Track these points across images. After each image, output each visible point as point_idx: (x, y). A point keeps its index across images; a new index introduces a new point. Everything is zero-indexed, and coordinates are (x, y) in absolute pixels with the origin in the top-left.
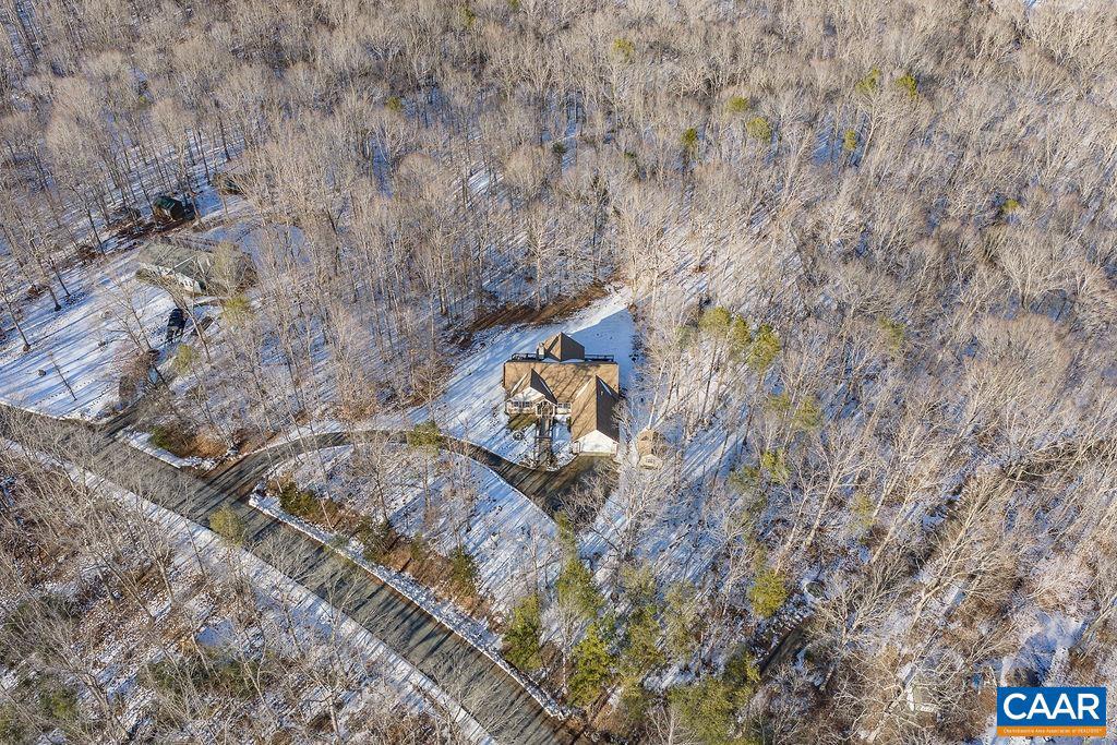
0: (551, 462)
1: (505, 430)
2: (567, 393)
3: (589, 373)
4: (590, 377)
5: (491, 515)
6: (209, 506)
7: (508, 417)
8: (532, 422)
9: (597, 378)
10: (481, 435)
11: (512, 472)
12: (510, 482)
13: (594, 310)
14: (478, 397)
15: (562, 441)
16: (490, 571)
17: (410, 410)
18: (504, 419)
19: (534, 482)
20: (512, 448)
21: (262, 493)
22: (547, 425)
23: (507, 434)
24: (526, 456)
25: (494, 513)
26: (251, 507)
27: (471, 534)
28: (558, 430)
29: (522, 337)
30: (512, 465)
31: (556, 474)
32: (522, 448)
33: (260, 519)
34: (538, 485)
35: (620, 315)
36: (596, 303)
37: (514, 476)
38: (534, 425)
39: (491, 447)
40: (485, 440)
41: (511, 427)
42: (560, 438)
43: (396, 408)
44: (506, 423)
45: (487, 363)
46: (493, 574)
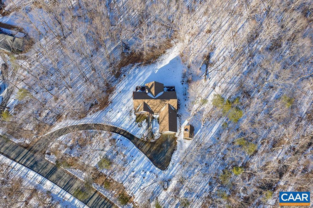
0: (152, 137)
1: (135, 122)
2: (157, 110)
3: (166, 103)
4: (166, 104)
5: (132, 163)
6: (31, 160)
7: (135, 116)
8: (145, 119)
9: (169, 104)
10: (126, 125)
11: (138, 142)
12: (138, 147)
13: (167, 55)
14: (124, 105)
15: (156, 128)
16: (132, 187)
17: (99, 112)
18: (134, 117)
19: (146, 147)
20: (138, 131)
21: (49, 154)
22: (150, 120)
23: (136, 124)
24: (143, 135)
25: (132, 162)
26: (46, 160)
27: (125, 172)
28: (154, 122)
29: (140, 71)
30: (138, 139)
31: (154, 143)
32: (141, 131)
33: (50, 165)
34: (148, 148)
35: (177, 58)
36: (168, 51)
37: (139, 144)
38: (145, 120)
39: (130, 130)
40: (128, 127)
41: (137, 121)
42: (156, 126)
43: (94, 112)
44: (135, 119)
45: (126, 86)
46: (134, 188)
